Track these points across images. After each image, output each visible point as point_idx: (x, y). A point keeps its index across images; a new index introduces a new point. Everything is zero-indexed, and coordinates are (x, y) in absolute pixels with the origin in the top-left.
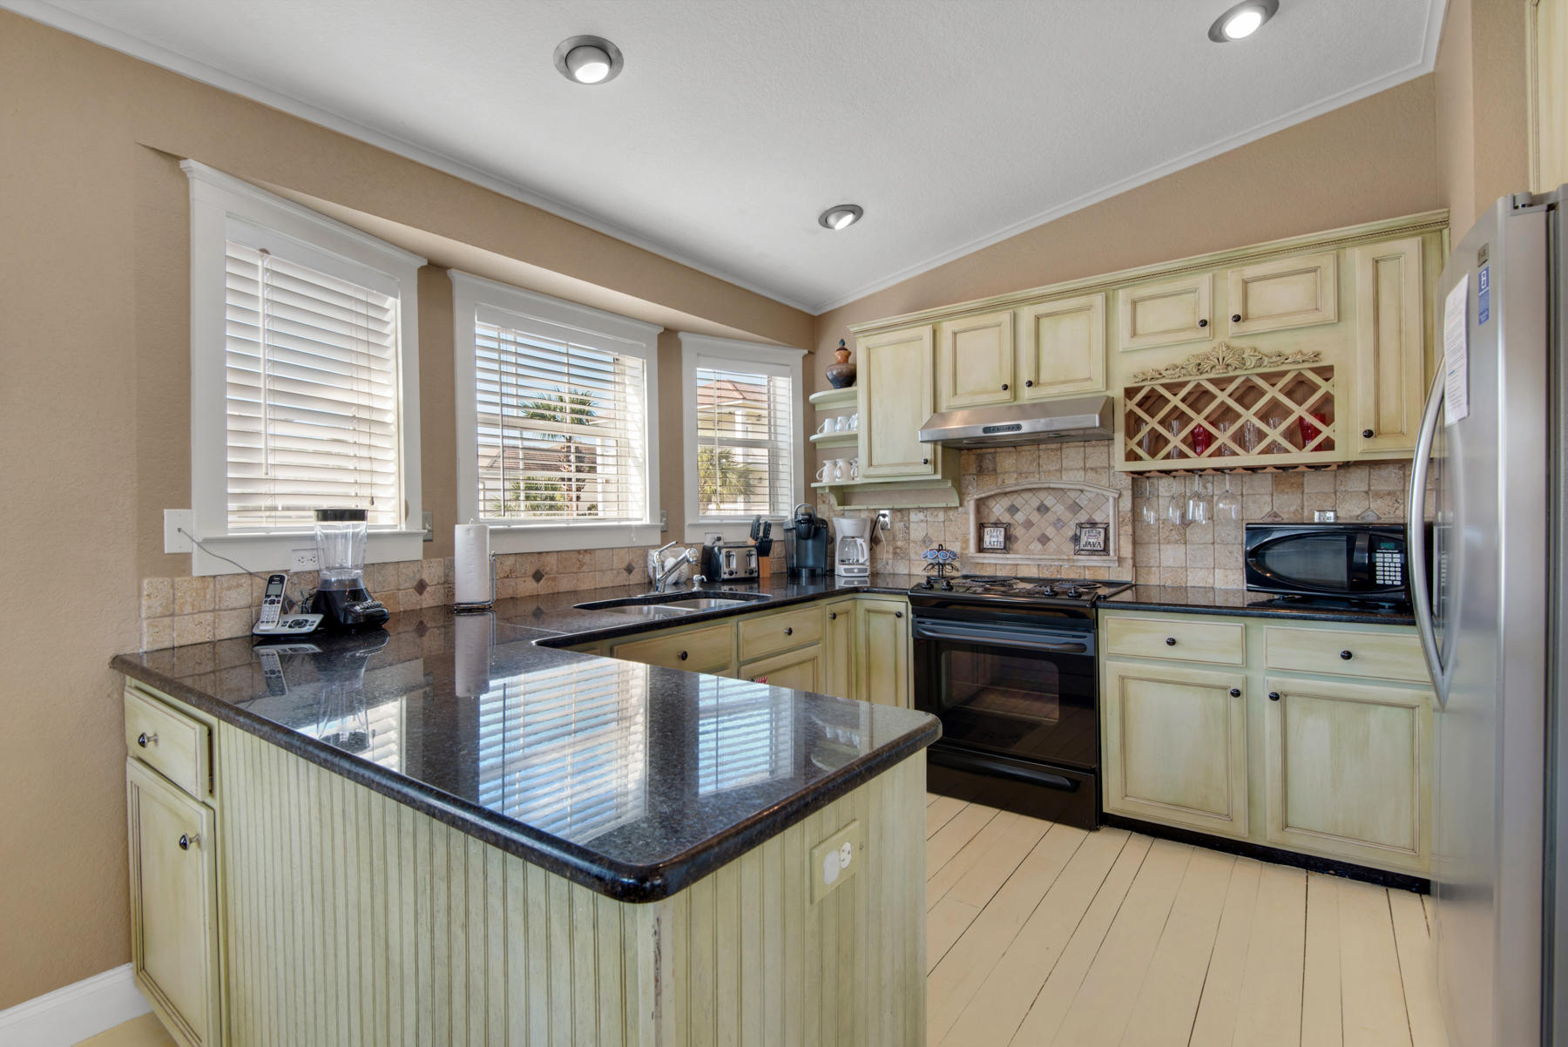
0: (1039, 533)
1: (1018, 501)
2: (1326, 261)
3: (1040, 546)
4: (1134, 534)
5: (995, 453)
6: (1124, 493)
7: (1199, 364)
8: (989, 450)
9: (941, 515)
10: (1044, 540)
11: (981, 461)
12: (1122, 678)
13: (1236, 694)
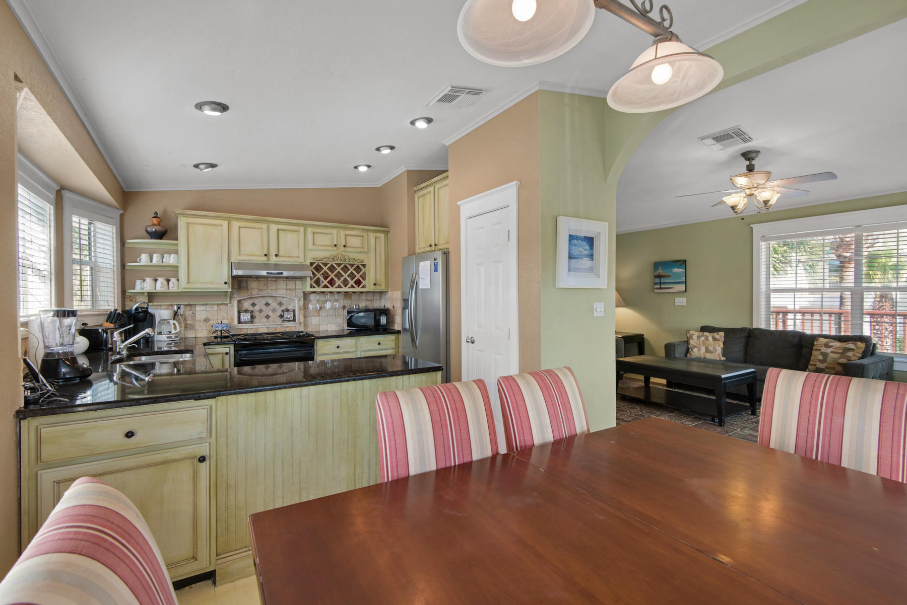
0: (266, 315)
1: (256, 301)
2: (365, 235)
3: (266, 320)
4: (304, 314)
5: (248, 280)
6: (301, 299)
7: (333, 258)
8: (244, 279)
9: (216, 307)
10: (268, 317)
11: (240, 283)
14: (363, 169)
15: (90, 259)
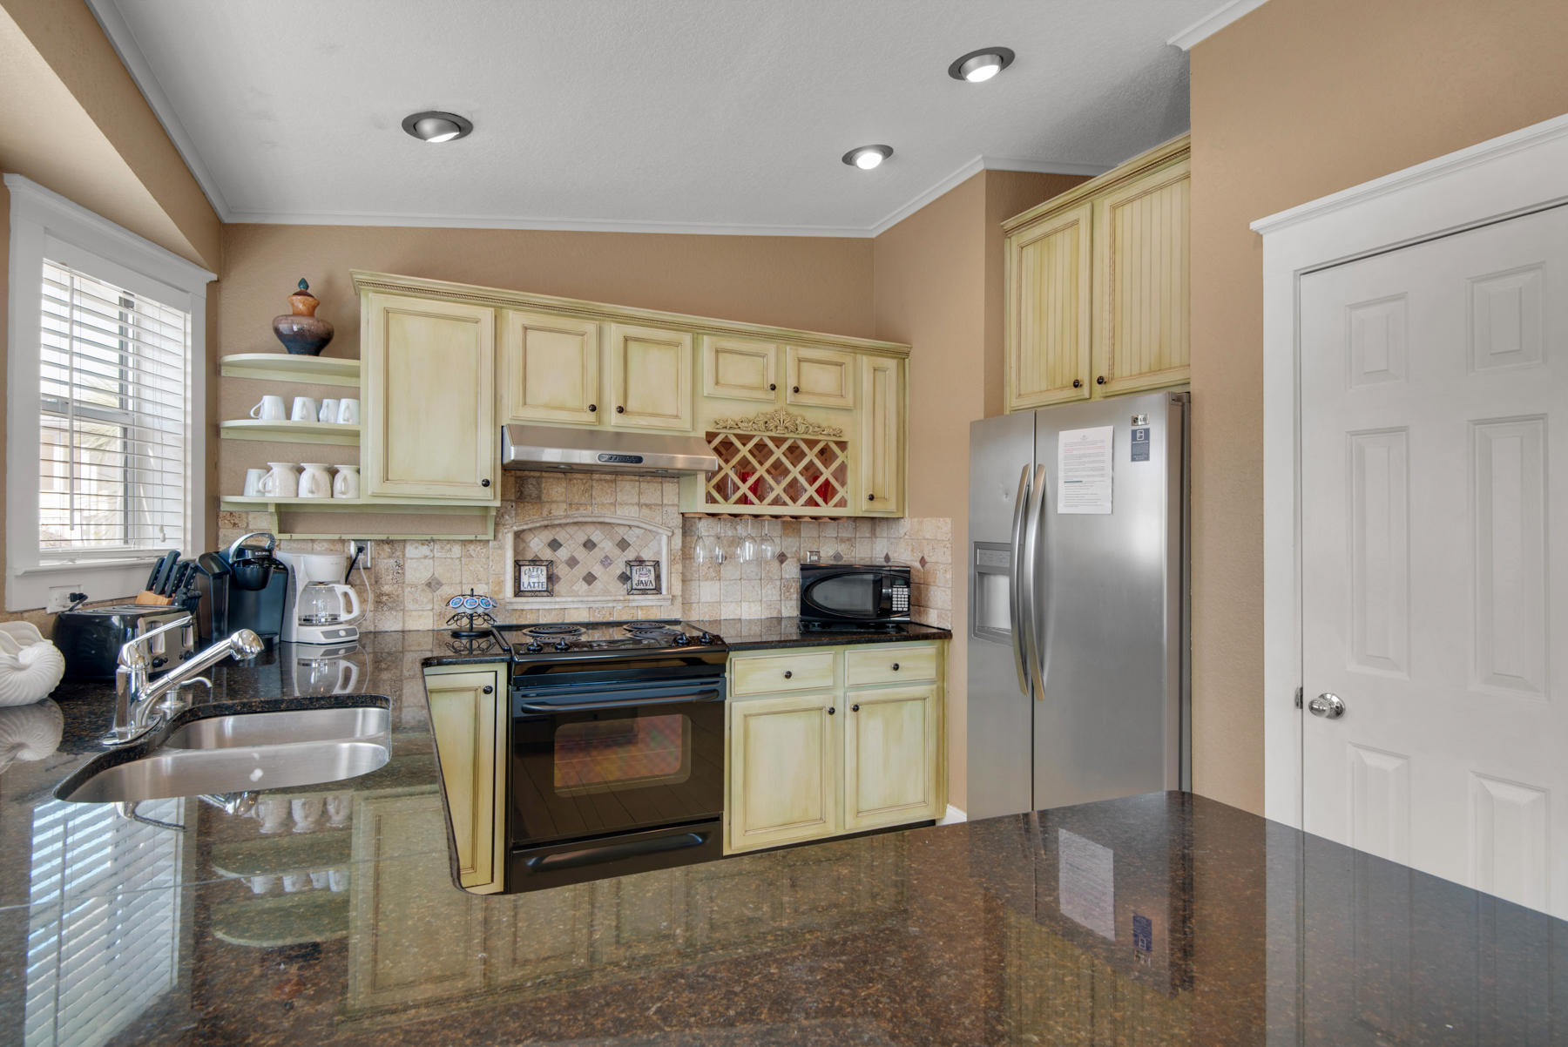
0: (585, 574)
1: (561, 536)
2: (848, 361)
3: (585, 586)
4: (683, 573)
5: (540, 478)
6: (676, 531)
7: (766, 423)
8: (532, 474)
9: (457, 550)
11: (522, 485)
12: (748, 715)
13: (832, 711)
14: (869, 161)
15: (123, 404)
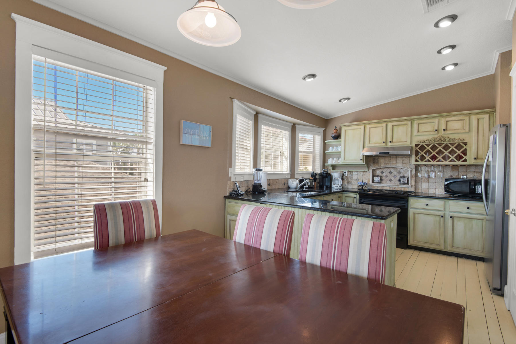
0: (389, 179)
1: (384, 170)
2: (467, 118)
3: (389, 182)
4: (415, 180)
5: (378, 158)
6: (413, 169)
7: (435, 140)
8: (376, 157)
9: (362, 173)
10: (391, 180)
12: (414, 213)
13: (442, 217)
14: (450, 68)
